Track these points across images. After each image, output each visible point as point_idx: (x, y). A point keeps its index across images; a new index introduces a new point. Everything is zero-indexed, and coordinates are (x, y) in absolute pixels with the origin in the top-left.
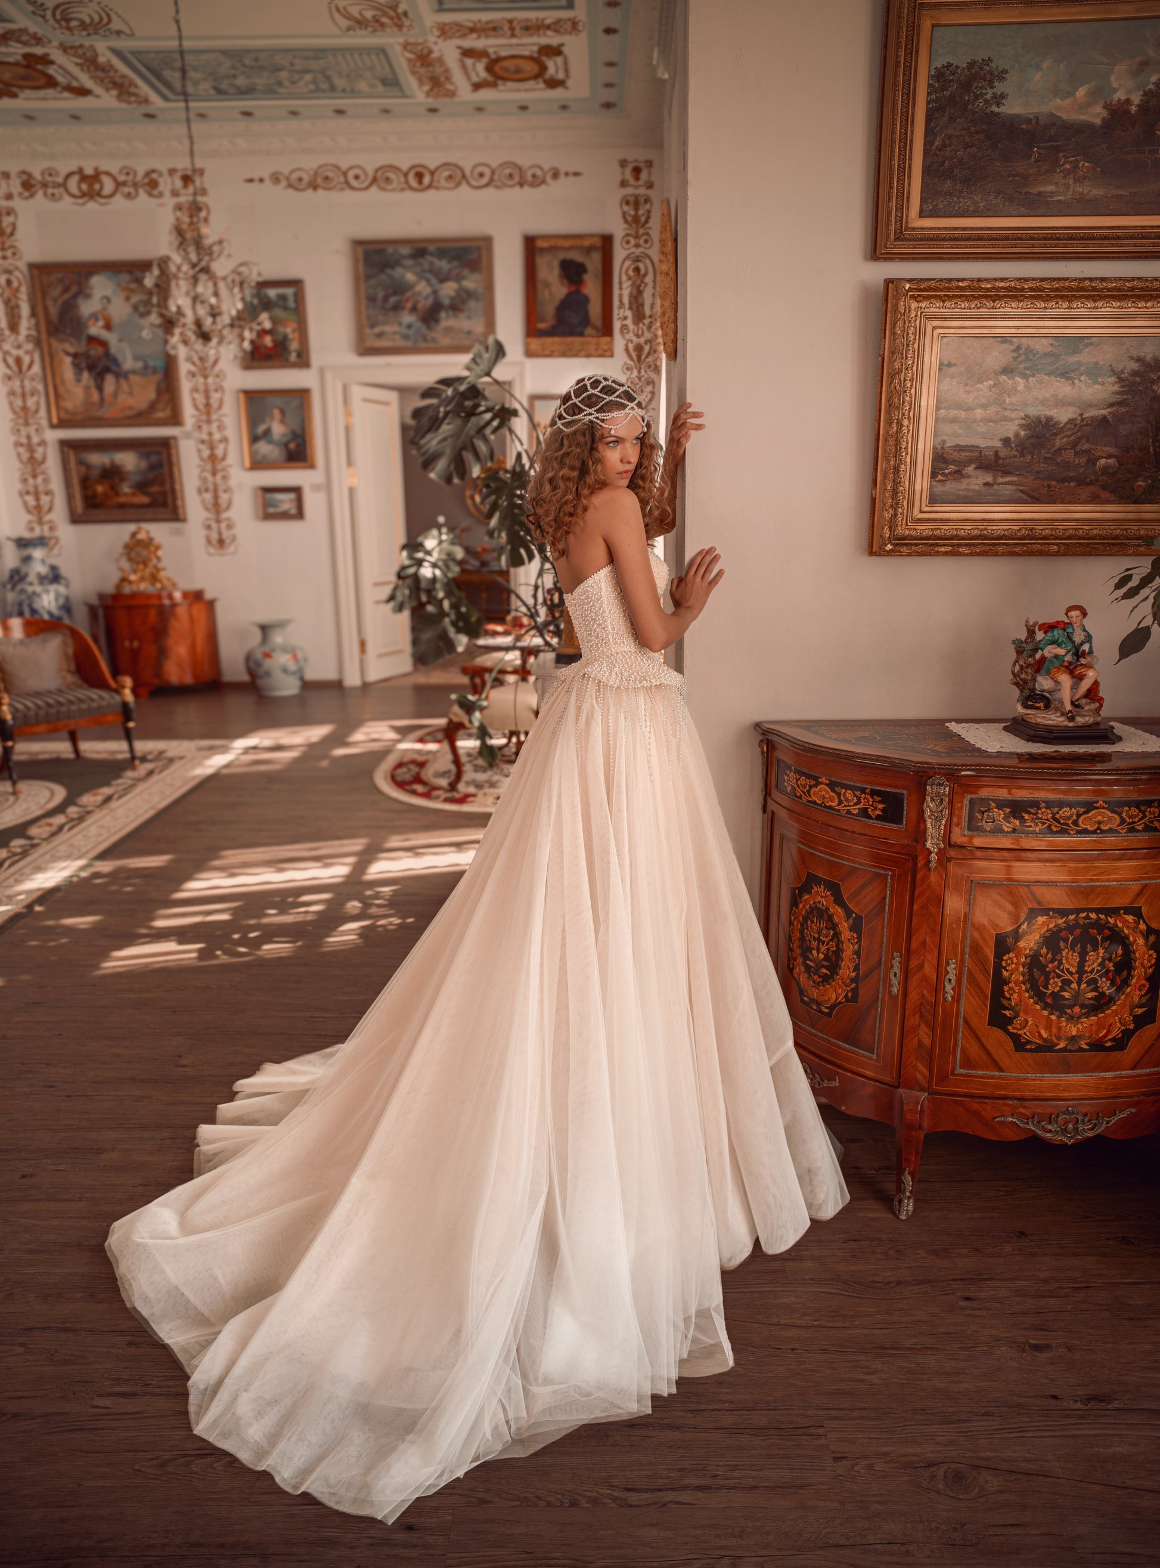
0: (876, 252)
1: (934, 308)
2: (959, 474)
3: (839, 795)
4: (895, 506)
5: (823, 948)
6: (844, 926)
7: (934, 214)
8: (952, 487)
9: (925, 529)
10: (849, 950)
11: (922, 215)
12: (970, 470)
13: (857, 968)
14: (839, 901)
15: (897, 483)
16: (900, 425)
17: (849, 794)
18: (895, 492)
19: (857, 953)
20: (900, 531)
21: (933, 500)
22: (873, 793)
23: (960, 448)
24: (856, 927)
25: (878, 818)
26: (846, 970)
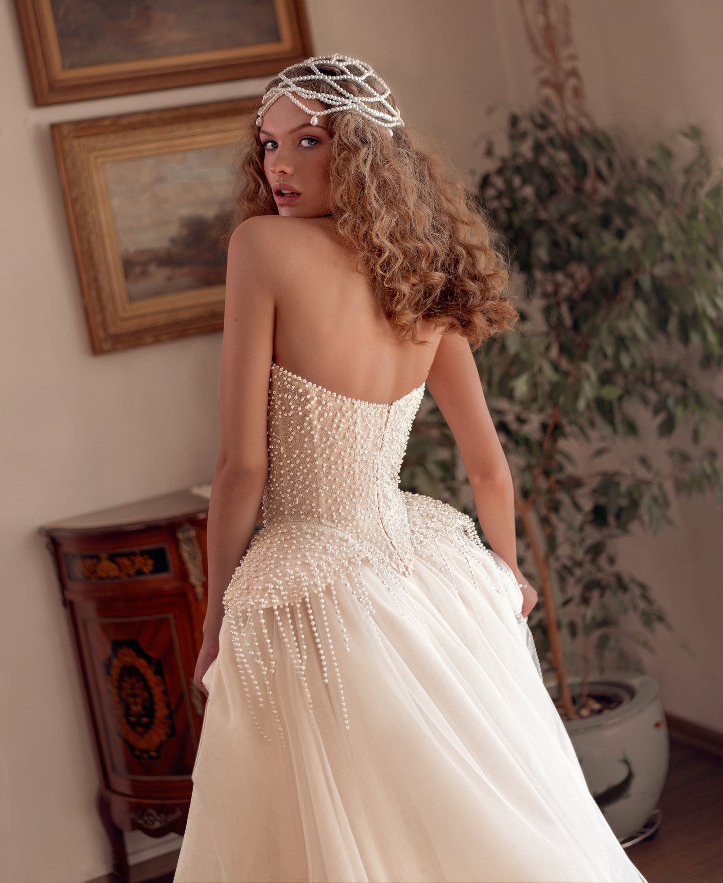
0: (38, 99)
1: (92, 142)
2: (144, 274)
3: (117, 564)
4: (102, 309)
5: (139, 700)
6: (149, 674)
7: (73, 66)
8: (143, 285)
9: (131, 325)
10: (157, 691)
11: (64, 68)
12: (152, 268)
13: (168, 706)
14: (141, 654)
15: (99, 291)
16: (89, 241)
17: (125, 561)
18: (99, 299)
19: (165, 692)
20: (112, 330)
21: (131, 299)
22: (143, 553)
23: (140, 253)
24: (158, 671)
25: (152, 572)
26: (161, 711)
